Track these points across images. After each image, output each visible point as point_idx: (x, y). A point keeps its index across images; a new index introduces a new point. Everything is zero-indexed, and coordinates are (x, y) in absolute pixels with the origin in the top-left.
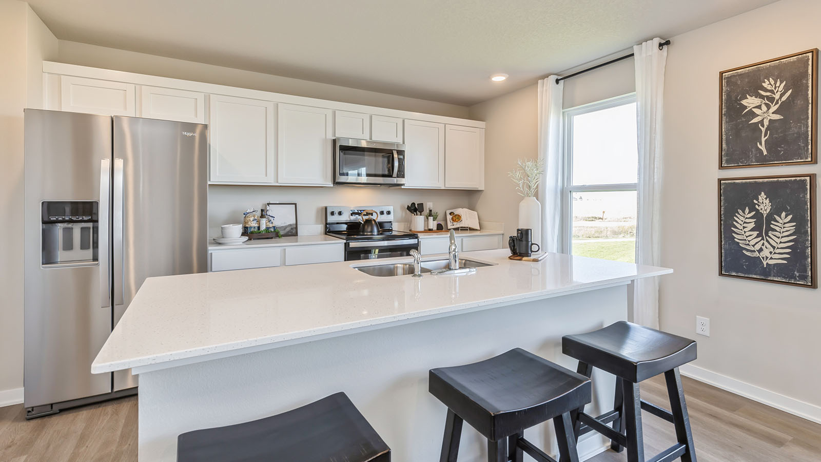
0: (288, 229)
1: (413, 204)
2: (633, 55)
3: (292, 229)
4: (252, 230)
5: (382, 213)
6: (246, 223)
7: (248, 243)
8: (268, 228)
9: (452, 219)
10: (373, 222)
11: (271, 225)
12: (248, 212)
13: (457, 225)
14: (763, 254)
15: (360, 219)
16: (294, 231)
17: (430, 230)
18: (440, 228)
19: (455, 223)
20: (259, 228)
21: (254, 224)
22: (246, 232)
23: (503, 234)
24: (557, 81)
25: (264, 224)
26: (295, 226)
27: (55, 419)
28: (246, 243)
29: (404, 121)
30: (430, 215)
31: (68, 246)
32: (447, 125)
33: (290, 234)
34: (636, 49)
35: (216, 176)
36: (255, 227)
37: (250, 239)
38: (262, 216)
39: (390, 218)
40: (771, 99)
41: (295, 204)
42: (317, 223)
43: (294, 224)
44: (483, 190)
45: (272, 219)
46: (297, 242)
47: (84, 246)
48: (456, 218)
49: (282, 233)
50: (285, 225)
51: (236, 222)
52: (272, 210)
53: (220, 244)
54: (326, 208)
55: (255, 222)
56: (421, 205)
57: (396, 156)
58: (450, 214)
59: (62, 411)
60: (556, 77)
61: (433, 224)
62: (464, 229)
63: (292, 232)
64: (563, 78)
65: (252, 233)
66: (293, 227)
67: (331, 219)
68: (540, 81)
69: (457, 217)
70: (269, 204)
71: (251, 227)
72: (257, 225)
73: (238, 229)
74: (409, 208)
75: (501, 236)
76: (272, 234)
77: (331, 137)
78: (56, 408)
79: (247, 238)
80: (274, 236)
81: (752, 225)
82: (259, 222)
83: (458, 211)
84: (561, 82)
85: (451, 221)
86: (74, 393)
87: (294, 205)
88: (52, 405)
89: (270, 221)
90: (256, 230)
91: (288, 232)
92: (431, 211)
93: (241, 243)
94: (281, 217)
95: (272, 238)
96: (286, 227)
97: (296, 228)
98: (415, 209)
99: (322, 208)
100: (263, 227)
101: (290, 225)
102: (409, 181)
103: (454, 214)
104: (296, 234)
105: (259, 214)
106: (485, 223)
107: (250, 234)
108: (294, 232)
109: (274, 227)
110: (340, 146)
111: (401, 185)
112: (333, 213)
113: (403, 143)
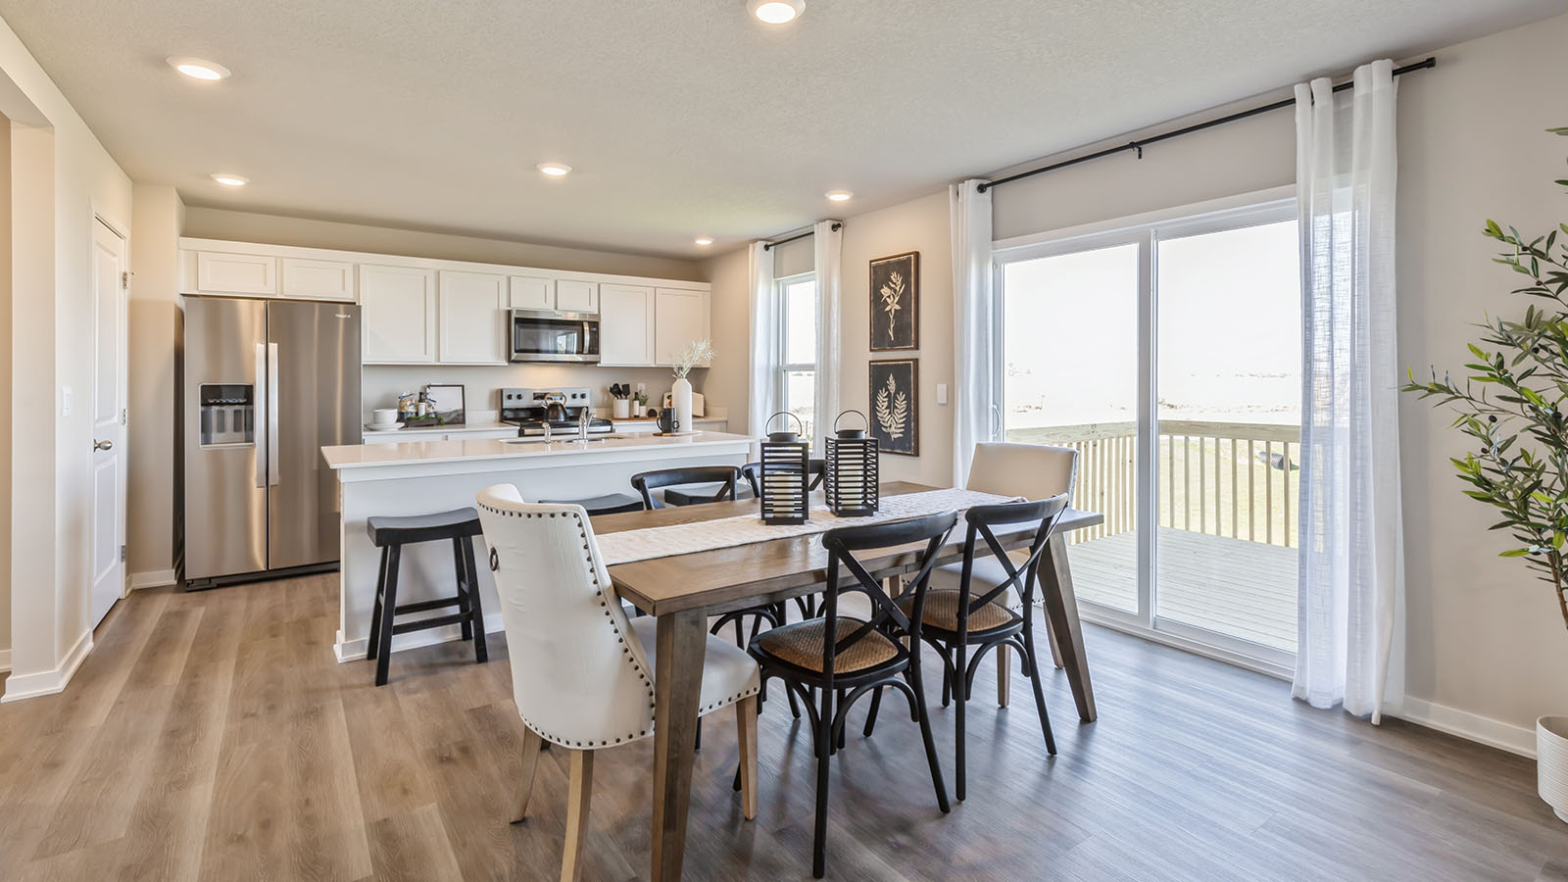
0: (453, 416)
1: (616, 385)
2: (813, 233)
3: (458, 415)
4: (409, 415)
5: (574, 396)
6: (401, 407)
7: (404, 430)
8: (428, 414)
10: (560, 408)
11: (432, 411)
12: (403, 395)
14: (893, 429)
15: (543, 404)
16: (461, 418)
17: (637, 417)
18: (652, 414)
20: (417, 414)
21: (412, 409)
22: (401, 418)
23: (727, 422)
24: (767, 247)
25: (423, 409)
26: (462, 412)
27: (214, 591)
28: (401, 430)
29: (599, 286)
30: (636, 399)
31: (221, 429)
32: (657, 289)
33: (455, 421)
34: (816, 228)
35: (368, 356)
36: (412, 413)
37: (407, 426)
38: (421, 400)
39: (586, 402)
40: (895, 291)
41: (463, 386)
42: (491, 408)
43: (460, 410)
44: (707, 369)
45: (433, 403)
46: (464, 428)
47: (236, 429)
49: (445, 420)
50: (450, 410)
51: (389, 406)
52: (432, 394)
53: (372, 430)
54: (502, 391)
55: (412, 407)
56: (626, 387)
57: (586, 328)
59: (220, 586)
60: (764, 243)
61: (642, 411)
63: (458, 419)
64: (771, 244)
65: (409, 419)
66: (459, 413)
67: (507, 404)
68: (751, 246)
70: (429, 386)
71: (407, 413)
72: (414, 411)
73: (393, 414)
74: (611, 390)
75: (725, 424)
76: (434, 421)
77: (504, 307)
78: (214, 583)
79: (403, 424)
80: (435, 422)
81: (886, 404)
82: (417, 407)
84: (772, 248)
86: (230, 568)
87: (461, 388)
88: (210, 578)
89: (430, 406)
90: (414, 415)
91: (453, 419)
92: (636, 394)
93: (396, 429)
94: (445, 401)
95: (432, 425)
96: (451, 413)
97: (464, 414)
98: (619, 391)
99: (497, 391)
100: (422, 413)
101: (456, 411)
102: (607, 358)
104: (463, 422)
105: (417, 397)
106: (711, 409)
107: (407, 421)
109: (435, 413)
110: (516, 319)
111: (596, 363)
112: (510, 397)
113: (597, 313)
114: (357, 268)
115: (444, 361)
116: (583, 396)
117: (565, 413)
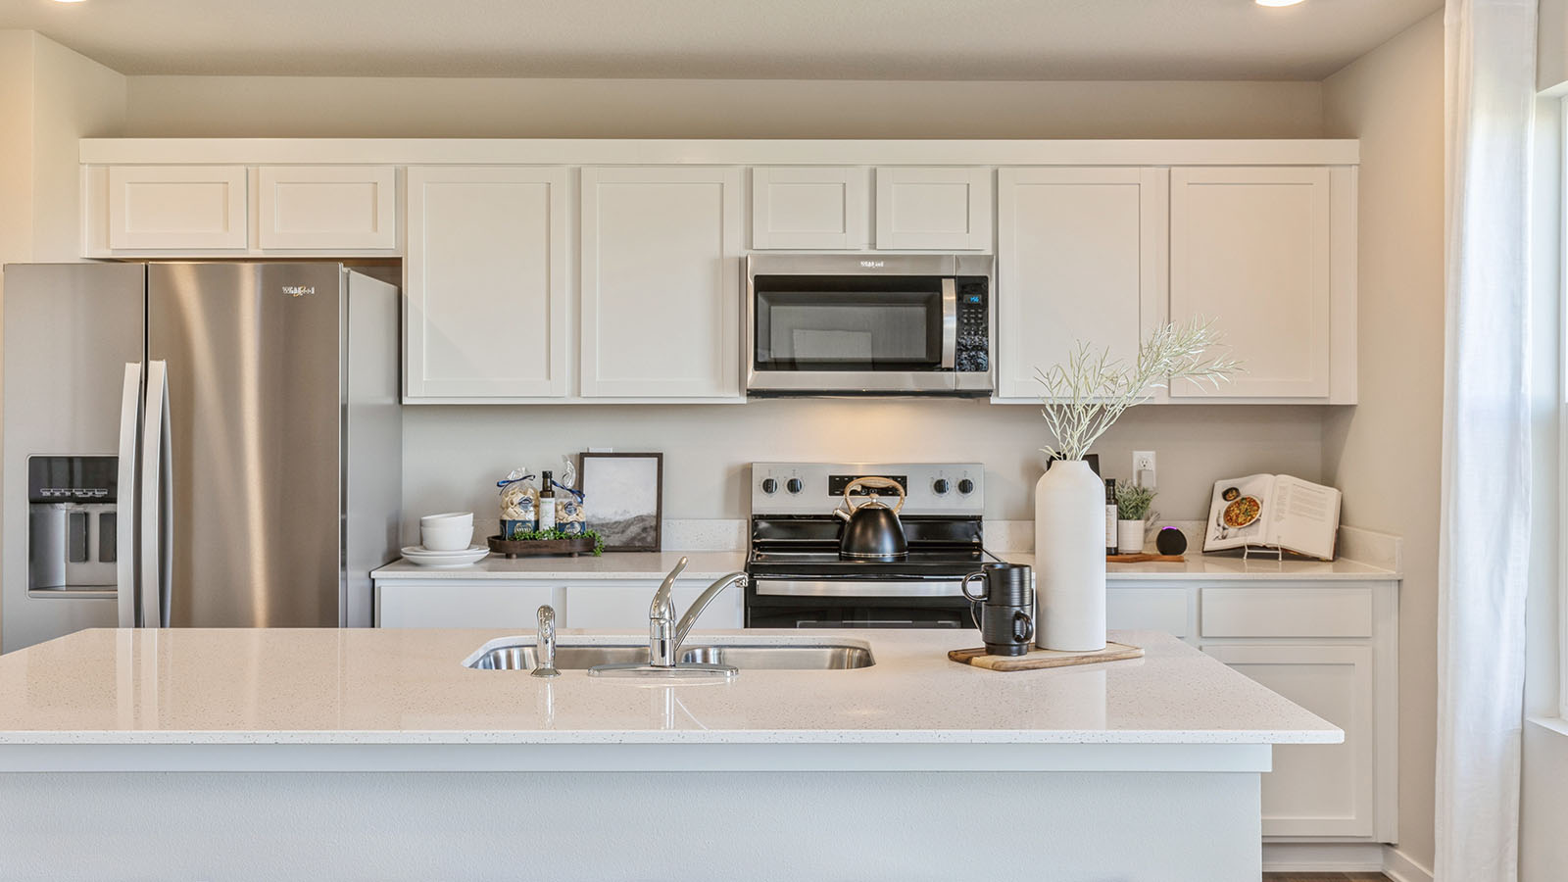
0: (634, 530)
3: (645, 530)
5: (940, 487)
7: (486, 564)
8: (560, 527)
9: (1227, 513)
10: (883, 521)
11: (572, 519)
12: (510, 478)
13: (1238, 538)
16: (650, 537)
18: (1171, 544)
19: (1232, 530)
20: (536, 524)
21: (523, 514)
23: (1399, 581)
25: (550, 514)
26: (654, 523)
28: (482, 565)
29: (996, 174)
31: (83, 553)
32: (1173, 169)
33: (637, 544)
35: (421, 383)
36: (524, 522)
38: (546, 492)
39: (973, 504)
41: (659, 456)
42: (725, 515)
43: (649, 516)
48: (1243, 509)
50: (628, 517)
51: (460, 506)
54: (748, 469)
55: (526, 507)
57: (949, 296)
58: (1225, 495)
61: (1130, 532)
62: (1263, 554)
63: (644, 540)
66: (647, 524)
67: (764, 504)
69: (1243, 507)
70: (583, 456)
72: (531, 516)
73: (466, 525)
75: (1394, 587)
76: (574, 544)
79: (485, 553)
80: (578, 547)
82: (536, 508)
83: (1257, 486)
85: (1222, 522)
87: (656, 459)
89: (570, 506)
90: (528, 530)
91: (633, 539)
93: (471, 565)
95: (570, 555)
96: (628, 524)
97: (658, 528)
99: (738, 470)
100: (548, 522)
101: (641, 519)
103: (1238, 494)
104: (655, 547)
105: (538, 484)
108: (649, 539)
109: (584, 523)
110: (758, 279)
111: (986, 394)
112: (768, 486)
113: (989, 252)
114: (400, 178)
115: (591, 394)
116: (965, 487)
117: (897, 536)
